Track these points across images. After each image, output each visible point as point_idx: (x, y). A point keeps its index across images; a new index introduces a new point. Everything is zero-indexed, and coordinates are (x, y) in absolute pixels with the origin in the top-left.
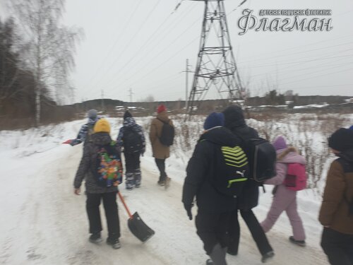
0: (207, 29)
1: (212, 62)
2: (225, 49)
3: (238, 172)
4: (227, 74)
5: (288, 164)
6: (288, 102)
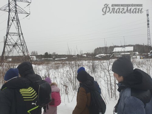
4: (22, 45)
6: (53, 57)
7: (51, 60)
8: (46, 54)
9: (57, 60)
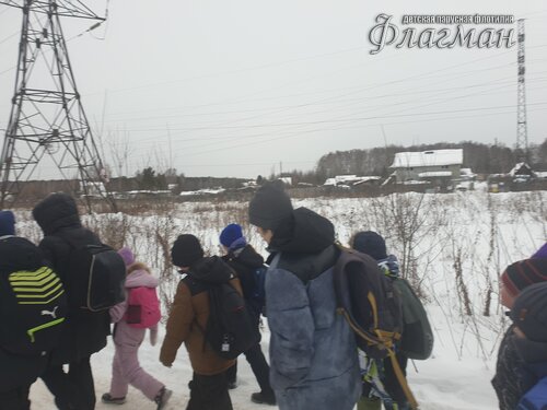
1: (41, 116)
2: (67, 97)
3: (45, 312)
4: (73, 139)
5: (129, 289)
6: (171, 186)
8: (148, 172)
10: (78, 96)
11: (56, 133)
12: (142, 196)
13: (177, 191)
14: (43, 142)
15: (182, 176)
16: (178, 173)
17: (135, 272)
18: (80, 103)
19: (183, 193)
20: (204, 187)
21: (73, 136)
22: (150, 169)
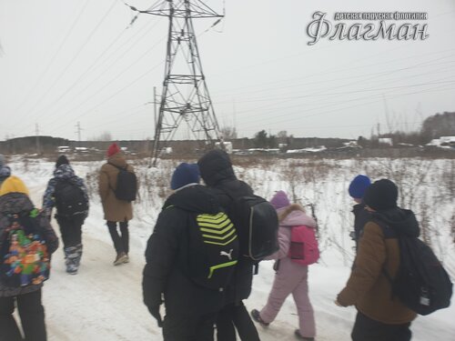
0: (172, 52)
1: (181, 93)
2: (197, 78)
3: (223, 253)
4: (202, 110)
5: (291, 227)
6: (281, 145)
7: (275, 155)
8: (262, 135)
9: (292, 156)
10: (203, 78)
11: (188, 106)
12: (256, 153)
13: (283, 150)
14: (182, 113)
15: (291, 137)
16: (288, 135)
17: (294, 212)
18: (205, 84)
19: (289, 151)
20: (310, 147)
21: (201, 108)
22: (263, 131)
